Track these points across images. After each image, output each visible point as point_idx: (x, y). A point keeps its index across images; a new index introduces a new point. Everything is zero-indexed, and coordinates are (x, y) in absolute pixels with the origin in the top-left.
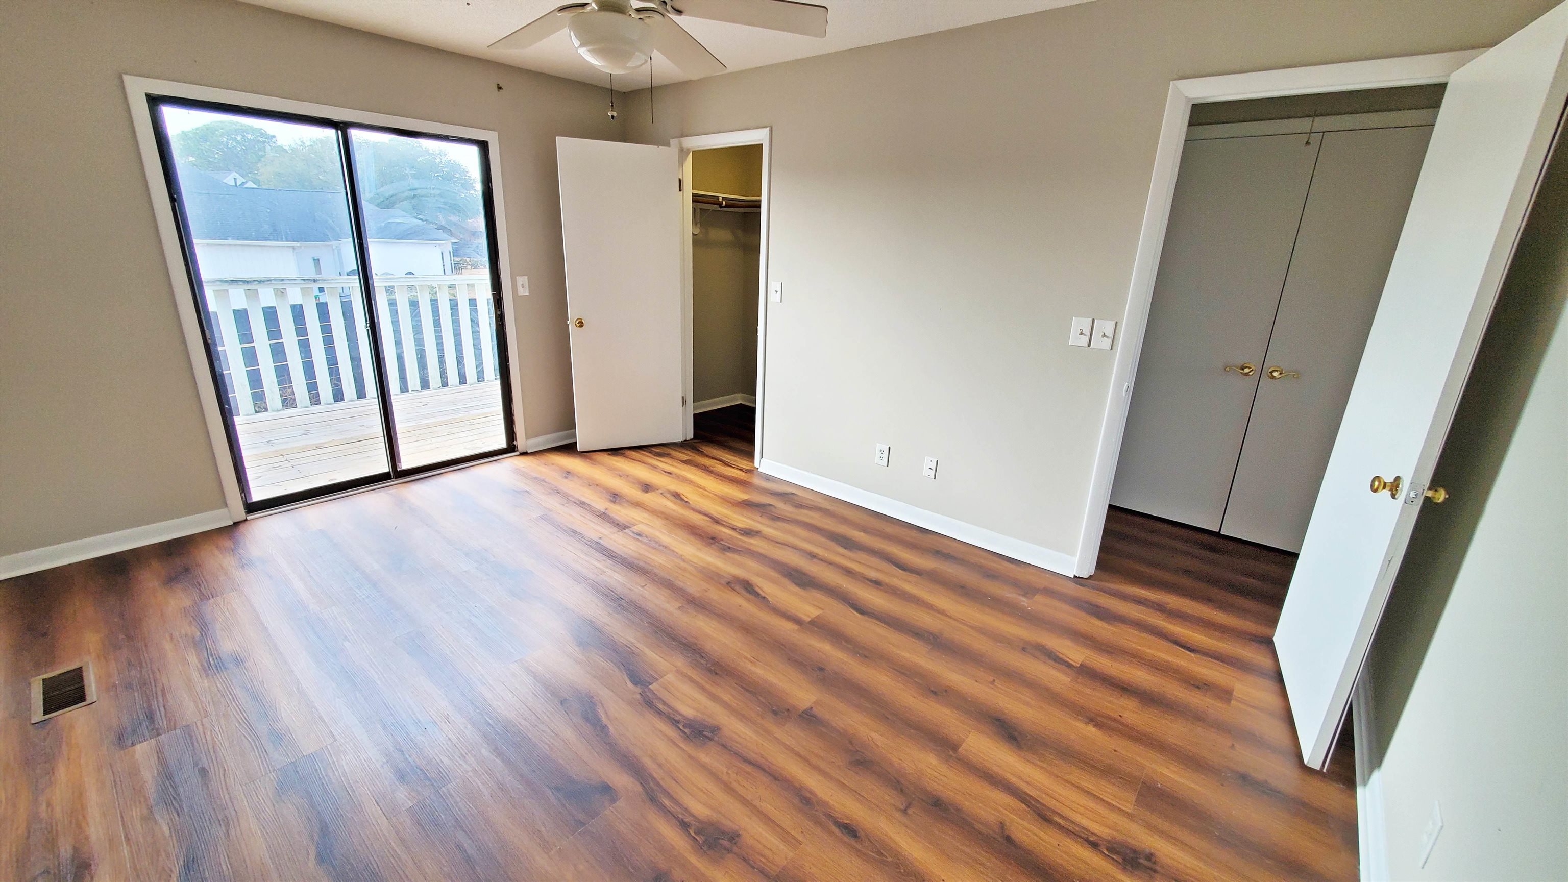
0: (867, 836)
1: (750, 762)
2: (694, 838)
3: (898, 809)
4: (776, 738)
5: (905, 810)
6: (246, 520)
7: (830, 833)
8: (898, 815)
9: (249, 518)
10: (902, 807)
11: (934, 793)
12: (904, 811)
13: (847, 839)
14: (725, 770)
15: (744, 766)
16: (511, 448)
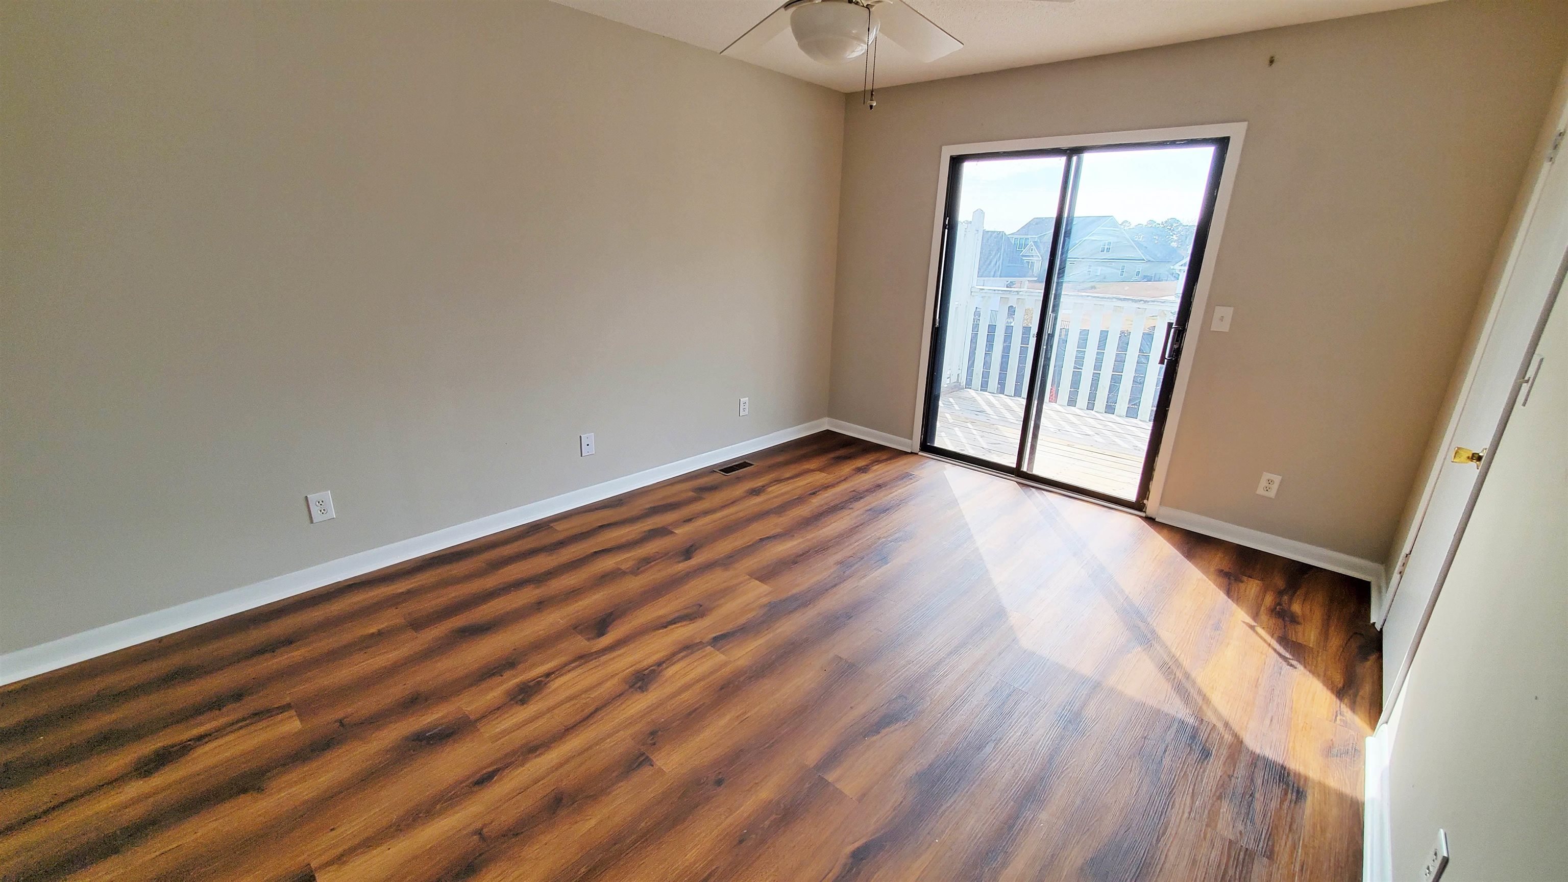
0: (472, 792)
1: (596, 710)
2: (535, 680)
3: (485, 825)
4: (618, 731)
5: (480, 834)
6: (917, 454)
7: (492, 764)
8: (479, 825)
9: (920, 453)
10: (485, 830)
11: (484, 870)
12: (479, 832)
13: (478, 776)
14: (592, 696)
15: (592, 708)
16: (1138, 506)
